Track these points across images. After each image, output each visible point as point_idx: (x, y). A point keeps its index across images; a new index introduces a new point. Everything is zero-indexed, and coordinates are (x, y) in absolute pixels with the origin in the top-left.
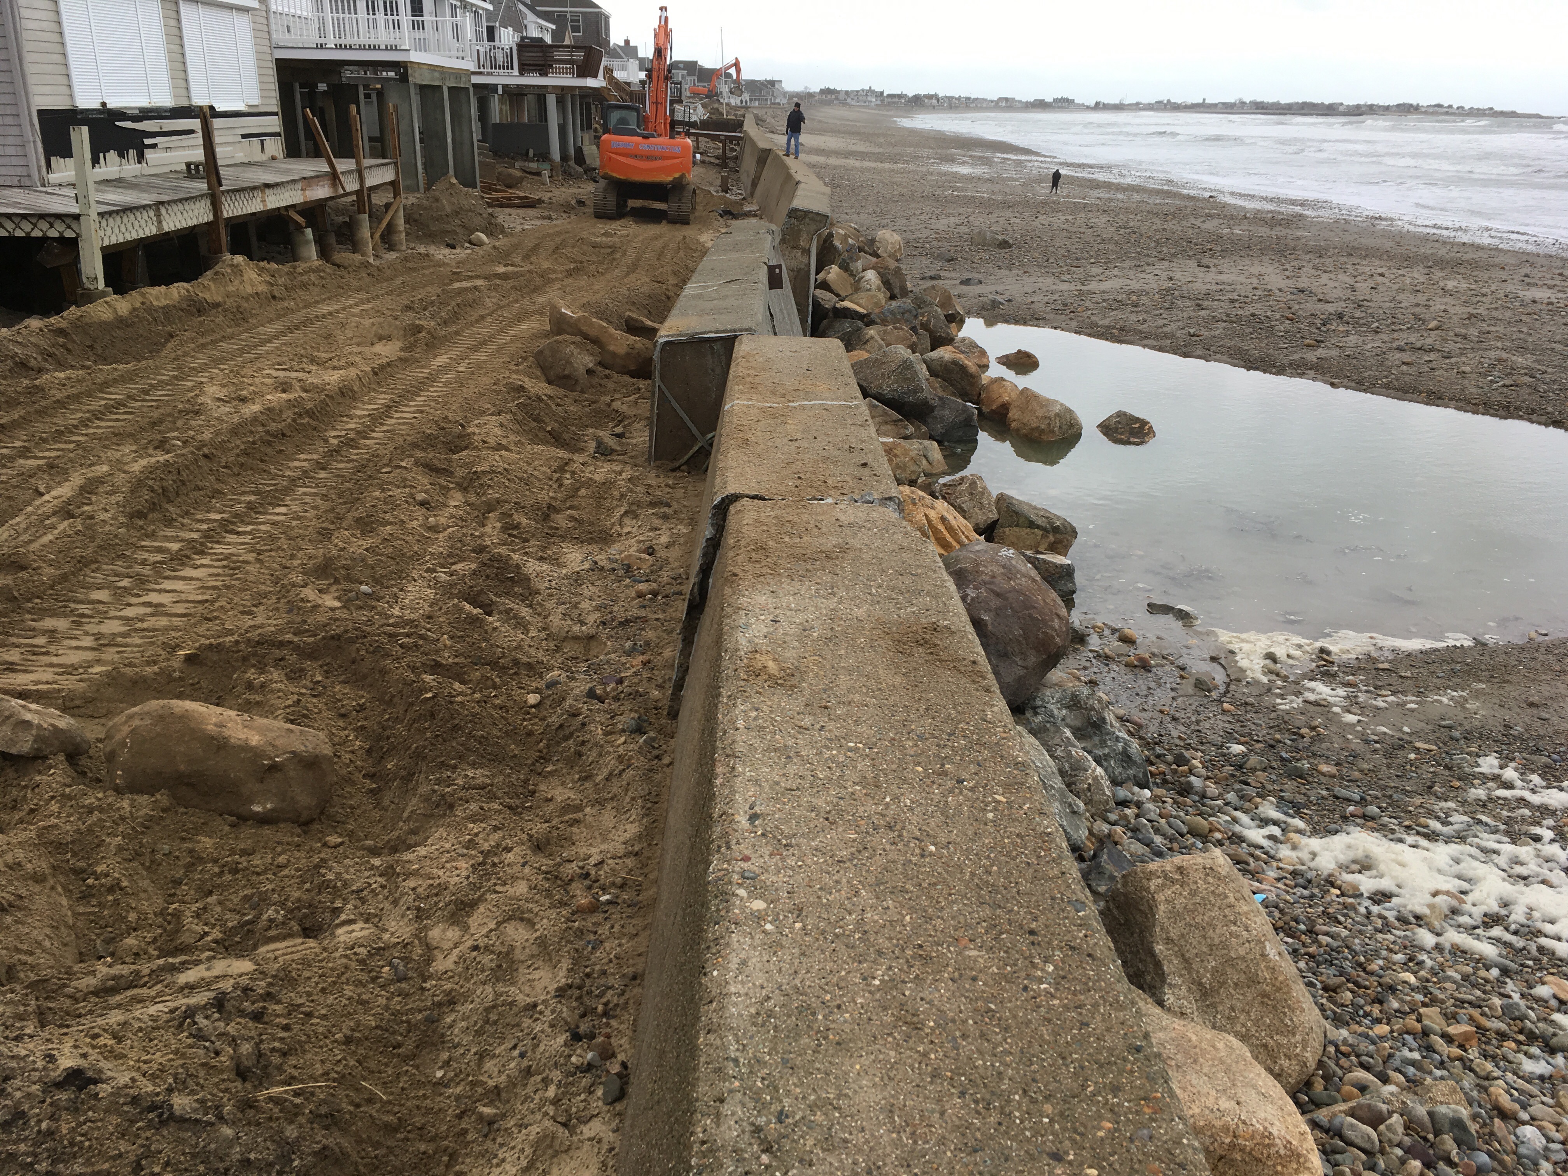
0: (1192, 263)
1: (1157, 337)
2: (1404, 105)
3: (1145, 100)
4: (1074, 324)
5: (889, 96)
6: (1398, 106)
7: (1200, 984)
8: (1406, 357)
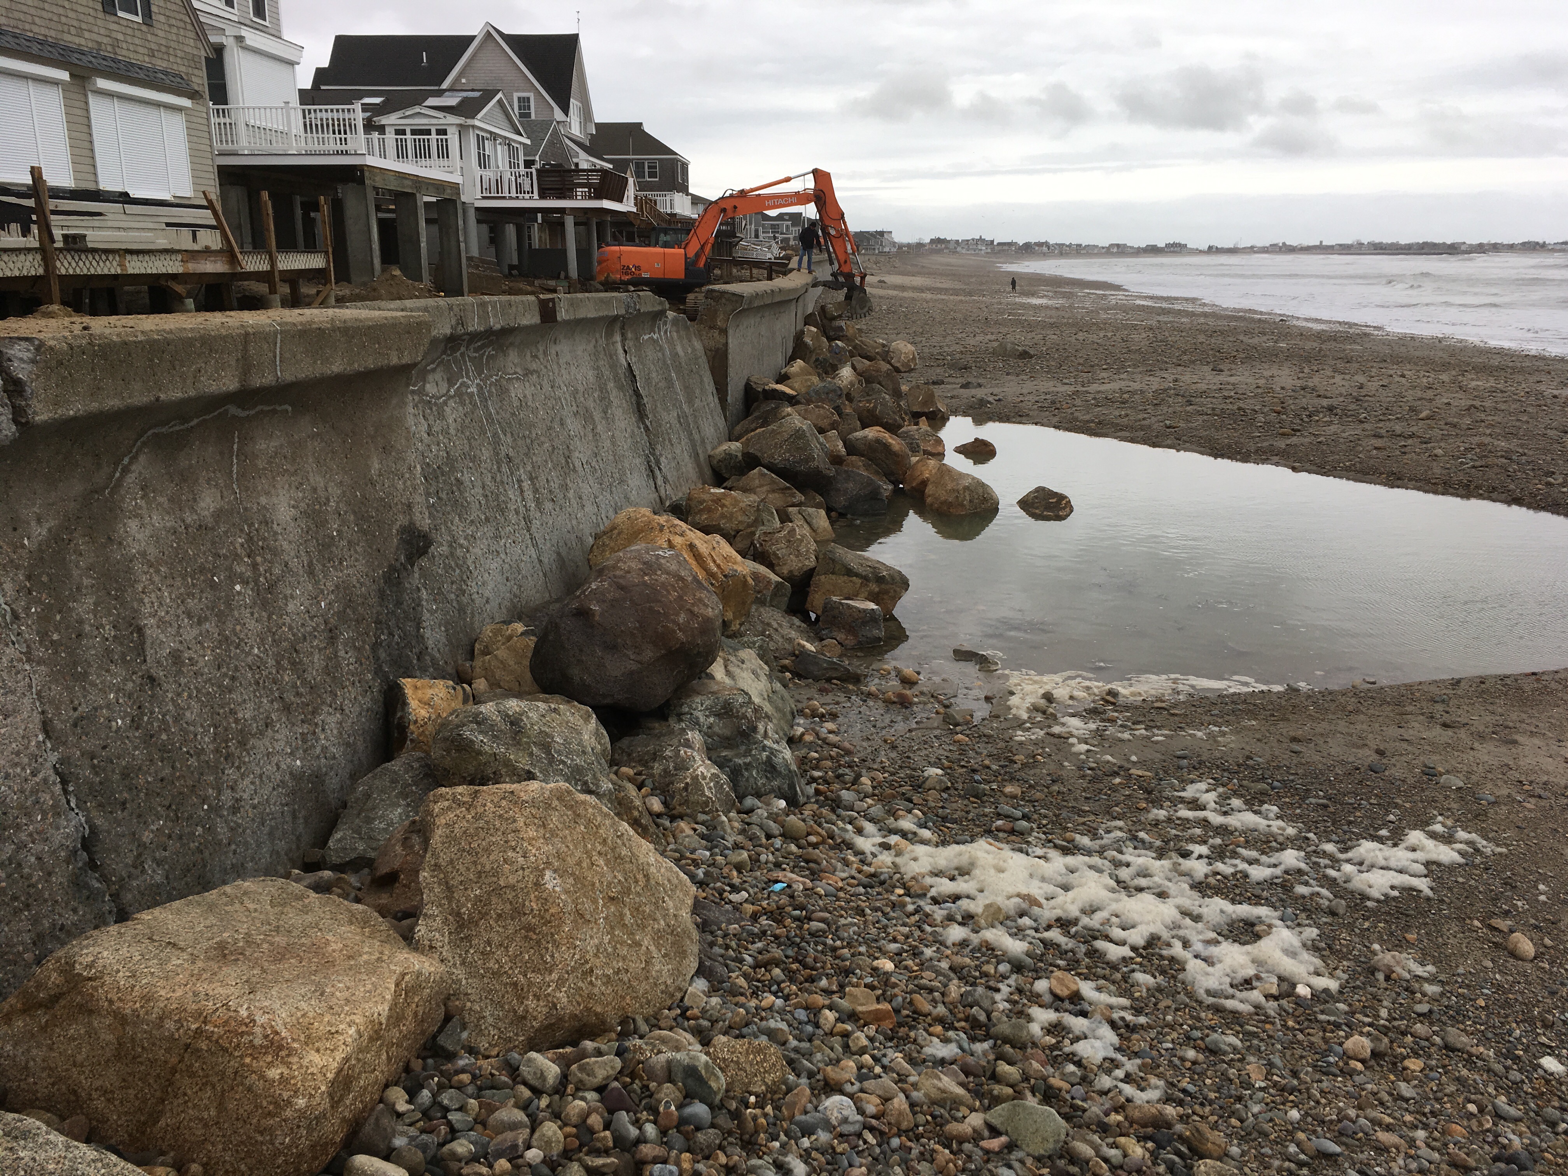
0: (1207, 369)
1: (1131, 428)
2: (1529, 243)
3: (1260, 244)
4: (1055, 420)
5: (999, 244)
6: (1524, 244)
7: (459, 914)
8: (1379, 443)
